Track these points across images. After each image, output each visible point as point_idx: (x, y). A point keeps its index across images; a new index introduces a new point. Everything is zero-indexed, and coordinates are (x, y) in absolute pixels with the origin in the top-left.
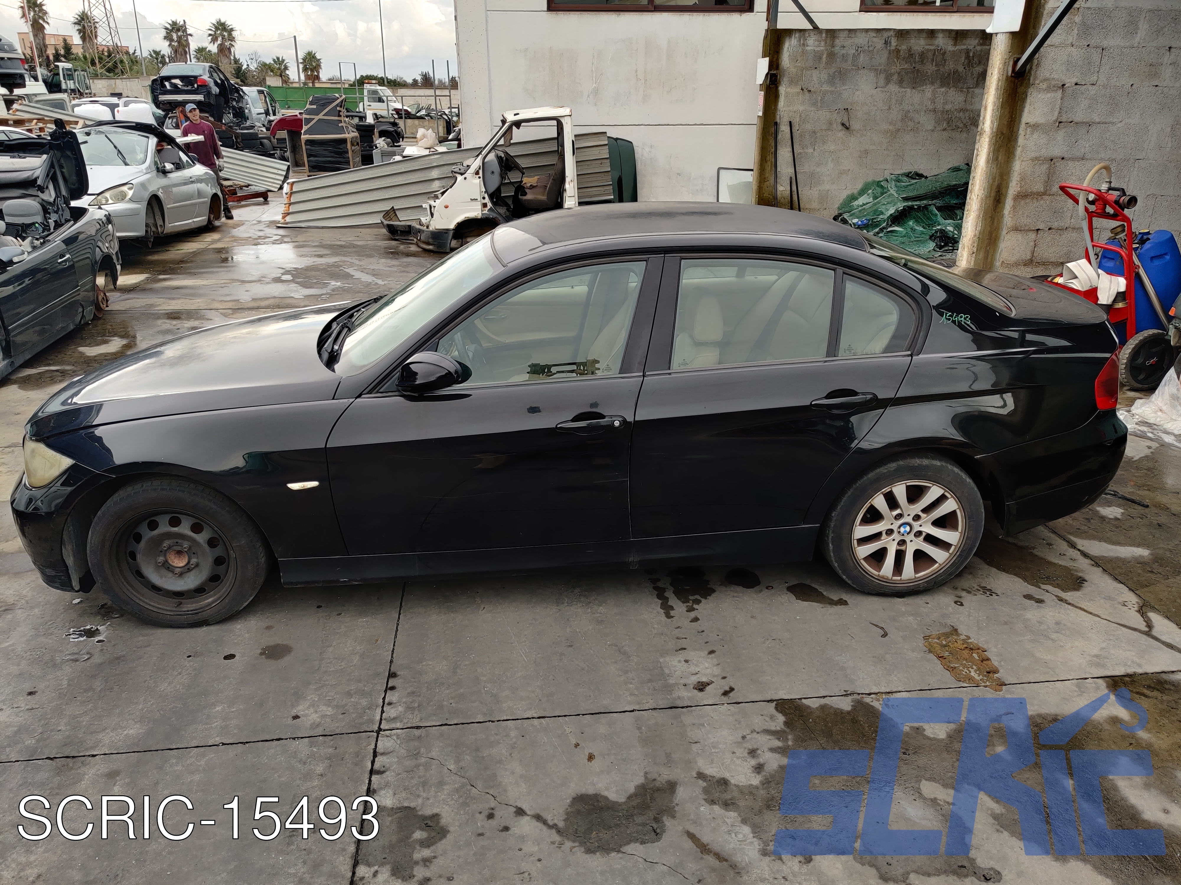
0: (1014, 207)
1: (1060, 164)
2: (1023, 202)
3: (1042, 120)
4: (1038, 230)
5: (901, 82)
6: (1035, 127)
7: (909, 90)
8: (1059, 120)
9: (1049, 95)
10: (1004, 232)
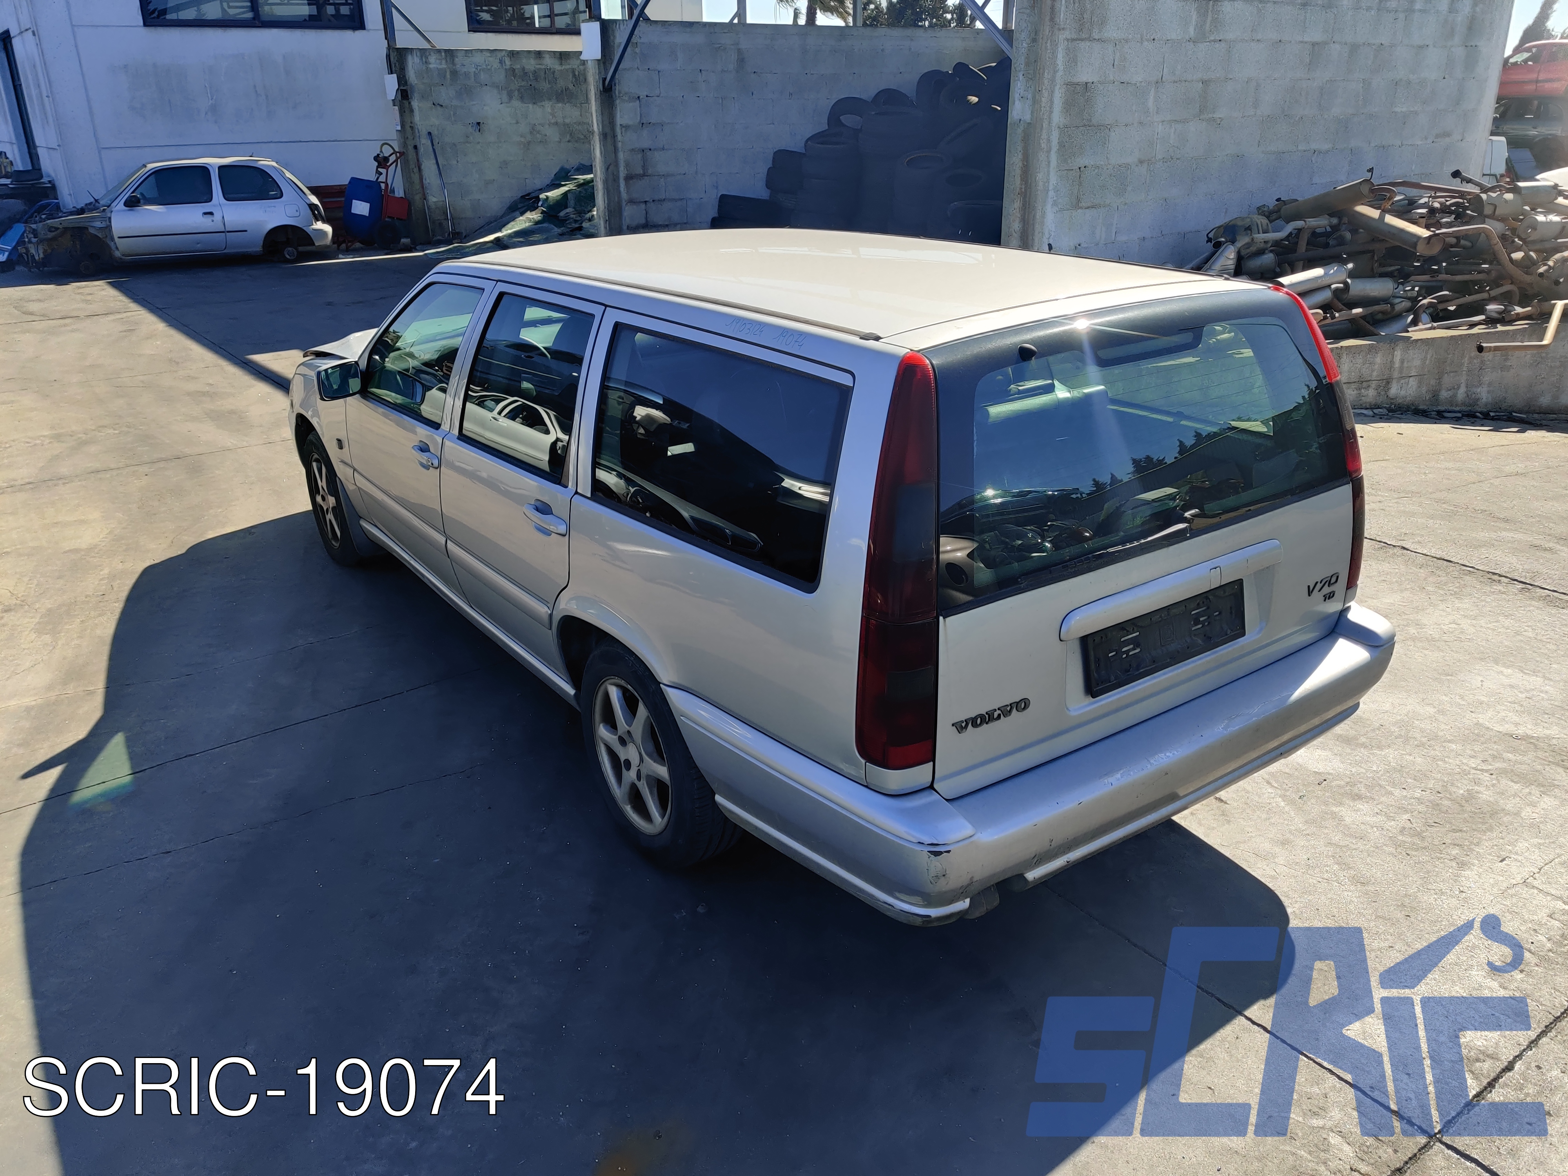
0: (627, 184)
1: (649, 153)
2: (631, 182)
3: (630, 123)
4: (646, 202)
5: (522, 98)
6: (626, 127)
7: (531, 106)
8: (642, 122)
9: (631, 104)
10: (624, 203)
